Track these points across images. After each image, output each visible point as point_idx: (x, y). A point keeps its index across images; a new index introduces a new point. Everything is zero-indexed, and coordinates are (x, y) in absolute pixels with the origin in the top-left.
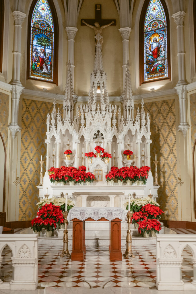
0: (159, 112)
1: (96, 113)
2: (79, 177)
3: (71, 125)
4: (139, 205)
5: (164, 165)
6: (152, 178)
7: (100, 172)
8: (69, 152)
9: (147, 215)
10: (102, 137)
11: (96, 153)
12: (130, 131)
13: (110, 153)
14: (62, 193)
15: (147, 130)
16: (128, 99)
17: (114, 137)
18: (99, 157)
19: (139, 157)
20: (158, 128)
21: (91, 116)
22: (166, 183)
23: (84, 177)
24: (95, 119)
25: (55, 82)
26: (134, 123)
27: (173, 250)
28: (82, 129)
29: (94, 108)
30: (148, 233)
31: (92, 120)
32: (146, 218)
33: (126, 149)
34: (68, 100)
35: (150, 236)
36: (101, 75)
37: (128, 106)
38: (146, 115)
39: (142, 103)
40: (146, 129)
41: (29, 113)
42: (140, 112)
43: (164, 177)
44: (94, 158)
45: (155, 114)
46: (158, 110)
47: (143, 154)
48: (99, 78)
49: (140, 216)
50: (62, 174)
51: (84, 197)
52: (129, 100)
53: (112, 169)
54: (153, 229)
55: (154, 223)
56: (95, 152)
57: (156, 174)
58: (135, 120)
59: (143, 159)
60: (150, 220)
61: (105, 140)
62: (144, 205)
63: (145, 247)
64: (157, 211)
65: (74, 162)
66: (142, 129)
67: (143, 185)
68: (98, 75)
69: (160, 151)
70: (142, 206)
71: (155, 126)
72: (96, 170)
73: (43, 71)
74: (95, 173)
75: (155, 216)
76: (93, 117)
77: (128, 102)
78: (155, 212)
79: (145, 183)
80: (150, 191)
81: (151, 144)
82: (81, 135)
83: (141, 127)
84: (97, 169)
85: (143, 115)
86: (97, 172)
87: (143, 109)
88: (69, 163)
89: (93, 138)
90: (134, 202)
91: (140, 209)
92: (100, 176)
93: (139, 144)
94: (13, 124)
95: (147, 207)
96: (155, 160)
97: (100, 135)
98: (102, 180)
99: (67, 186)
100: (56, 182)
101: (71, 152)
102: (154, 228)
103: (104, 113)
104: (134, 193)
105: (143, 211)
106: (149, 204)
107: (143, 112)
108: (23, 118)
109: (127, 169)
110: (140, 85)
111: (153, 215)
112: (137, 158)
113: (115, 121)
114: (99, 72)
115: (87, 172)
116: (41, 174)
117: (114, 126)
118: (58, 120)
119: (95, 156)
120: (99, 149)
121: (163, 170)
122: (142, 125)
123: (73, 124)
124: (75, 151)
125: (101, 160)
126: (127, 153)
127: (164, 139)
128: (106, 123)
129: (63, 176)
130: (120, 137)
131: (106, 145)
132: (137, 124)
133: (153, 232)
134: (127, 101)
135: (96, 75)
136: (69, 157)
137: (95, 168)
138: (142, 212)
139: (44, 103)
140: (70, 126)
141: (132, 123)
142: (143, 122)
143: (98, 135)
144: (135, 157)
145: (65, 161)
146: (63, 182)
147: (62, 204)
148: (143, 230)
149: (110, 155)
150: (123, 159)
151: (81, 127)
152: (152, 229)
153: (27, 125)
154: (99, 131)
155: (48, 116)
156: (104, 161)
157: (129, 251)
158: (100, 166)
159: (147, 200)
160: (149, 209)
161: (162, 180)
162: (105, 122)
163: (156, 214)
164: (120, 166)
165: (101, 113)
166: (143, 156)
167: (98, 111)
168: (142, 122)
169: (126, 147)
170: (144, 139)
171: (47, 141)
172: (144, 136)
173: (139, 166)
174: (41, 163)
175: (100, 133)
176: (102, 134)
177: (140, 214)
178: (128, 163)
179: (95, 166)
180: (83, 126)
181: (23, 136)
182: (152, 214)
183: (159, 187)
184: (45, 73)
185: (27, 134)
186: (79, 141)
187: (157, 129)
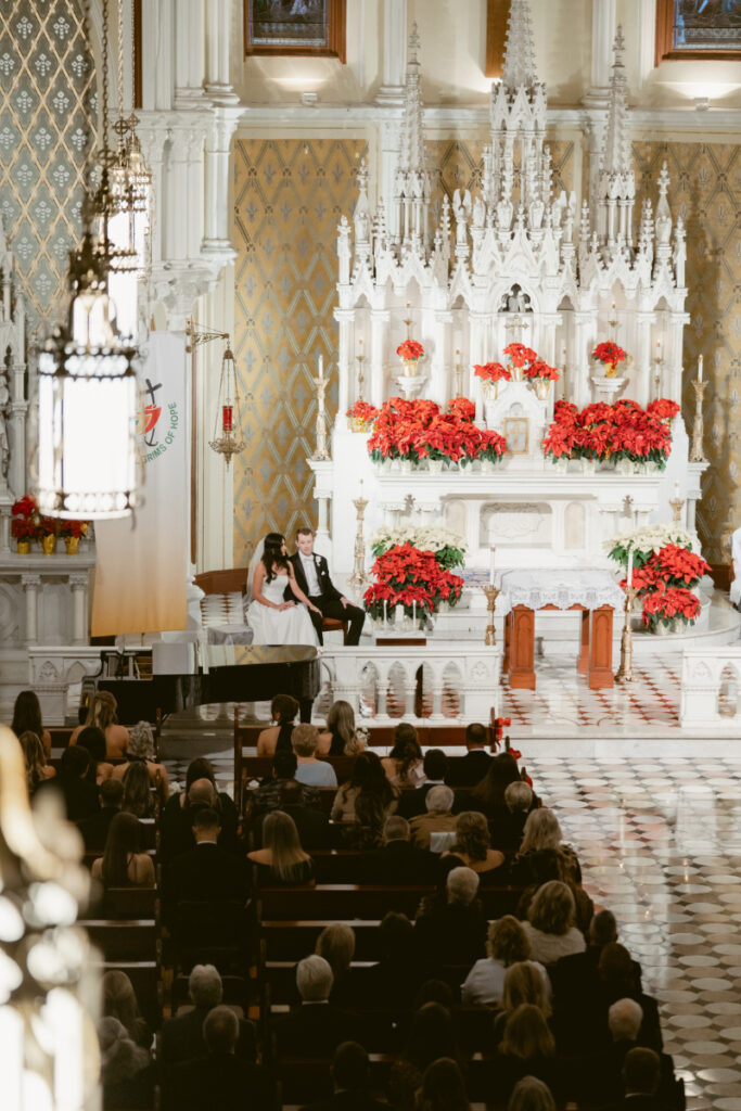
0: (720, 188)
1: (513, 236)
2: (460, 448)
3: (427, 265)
4: (645, 550)
5: (728, 378)
6: (686, 439)
7: (522, 425)
8: (413, 350)
9: (667, 578)
10: (527, 306)
11: (508, 366)
12: (619, 286)
13: (553, 366)
14: (410, 496)
15: (675, 278)
16: (615, 174)
17: (566, 299)
18: (518, 376)
19: (646, 368)
20: (715, 242)
21: (494, 245)
22: (733, 439)
23: (476, 446)
24: (508, 255)
25: (336, 50)
26: (633, 259)
27: (706, 670)
28: (459, 275)
29: (505, 217)
30: (666, 624)
31: (499, 257)
32: (663, 586)
33: (604, 340)
34: (413, 176)
35: (673, 630)
36: (531, 101)
37: (613, 196)
38: (674, 227)
39: (663, 182)
40: (672, 276)
41: (259, 190)
42: (653, 217)
43: (727, 418)
44: (502, 382)
45: (707, 191)
46: (719, 178)
47: (658, 355)
48: (521, 110)
49: (648, 580)
50: (407, 438)
51: (474, 507)
52: (619, 178)
53: (558, 415)
54: (680, 613)
55: (682, 598)
56: (504, 360)
57: (699, 424)
58: (636, 250)
59: (657, 372)
60: (672, 589)
61: (536, 316)
62: (657, 552)
63: (659, 658)
64: (693, 568)
65: (426, 381)
66: (659, 277)
67: (657, 474)
68: (521, 98)
69: (719, 326)
70: (652, 552)
71: (704, 236)
72: (507, 420)
73: (293, 12)
74: (506, 430)
75: (687, 579)
76: (501, 248)
77: (616, 184)
78: (687, 569)
79: (660, 467)
80: (677, 489)
81: (686, 327)
82: (456, 295)
83: (656, 269)
84: (512, 415)
85: (664, 228)
86: (511, 426)
87: (663, 204)
88: (414, 385)
89: (499, 311)
90: (632, 541)
91: (649, 560)
92: (522, 440)
93: (647, 327)
94: (216, 244)
95: (666, 555)
96: (696, 377)
97: (520, 299)
98: (525, 451)
99: (420, 475)
100: (388, 460)
101: (420, 347)
102: (682, 611)
103: (536, 236)
104: (628, 497)
105: (656, 565)
106: (671, 545)
107: (664, 218)
108: (237, 212)
109: (605, 416)
110: (656, 65)
111: (682, 578)
112: (638, 369)
113: (569, 251)
114: (522, 90)
115: (478, 424)
116: (321, 421)
117: (569, 267)
118: (378, 244)
119: (508, 376)
120: (516, 350)
121: (722, 395)
122: (661, 264)
123: (431, 262)
124: (431, 344)
125: (525, 389)
126: (608, 353)
127: (734, 286)
128: (544, 263)
129: (411, 444)
130: (585, 302)
131: (539, 334)
132: (644, 259)
133: (679, 623)
134: (612, 180)
135: (511, 101)
136: (412, 366)
137: (506, 412)
138: (653, 569)
139: (303, 144)
140: (425, 271)
141: (626, 261)
142: (664, 252)
143: (514, 300)
144: (633, 363)
145: (401, 380)
146: (408, 461)
147: (441, 547)
148: (655, 619)
149: (554, 370)
150: (592, 370)
151: (457, 266)
152: (677, 615)
153: (251, 236)
154: (516, 288)
155: (344, 230)
156: (532, 387)
157: (627, 668)
158: (521, 407)
159: (668, 532)
160: (671, 562)
161: (719, 429)
162: (541, 261)
163: (688, 574)
164: (582, 399)
165: (528, 235)
166: (658, 361)
167: (520, 230)
168: (659, 254)
169: (601, 328)
170: (662, 307)
171: (343, 316)
172: (663, 300)
173: (643, 402)
174: (321, 382)
175: (520, 293)
176: (527, 299)
177: (648, 575)
178: (606, 386)
179: (507, 407)
180: (461, 266)
181: (239, 276)
182: (678, 575)
183: (705, 465)
184: (299, 19)
185: (250, 267)
186: (448, 317)
187: (710, 246)
